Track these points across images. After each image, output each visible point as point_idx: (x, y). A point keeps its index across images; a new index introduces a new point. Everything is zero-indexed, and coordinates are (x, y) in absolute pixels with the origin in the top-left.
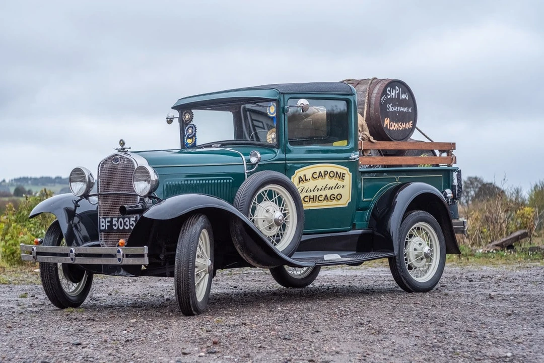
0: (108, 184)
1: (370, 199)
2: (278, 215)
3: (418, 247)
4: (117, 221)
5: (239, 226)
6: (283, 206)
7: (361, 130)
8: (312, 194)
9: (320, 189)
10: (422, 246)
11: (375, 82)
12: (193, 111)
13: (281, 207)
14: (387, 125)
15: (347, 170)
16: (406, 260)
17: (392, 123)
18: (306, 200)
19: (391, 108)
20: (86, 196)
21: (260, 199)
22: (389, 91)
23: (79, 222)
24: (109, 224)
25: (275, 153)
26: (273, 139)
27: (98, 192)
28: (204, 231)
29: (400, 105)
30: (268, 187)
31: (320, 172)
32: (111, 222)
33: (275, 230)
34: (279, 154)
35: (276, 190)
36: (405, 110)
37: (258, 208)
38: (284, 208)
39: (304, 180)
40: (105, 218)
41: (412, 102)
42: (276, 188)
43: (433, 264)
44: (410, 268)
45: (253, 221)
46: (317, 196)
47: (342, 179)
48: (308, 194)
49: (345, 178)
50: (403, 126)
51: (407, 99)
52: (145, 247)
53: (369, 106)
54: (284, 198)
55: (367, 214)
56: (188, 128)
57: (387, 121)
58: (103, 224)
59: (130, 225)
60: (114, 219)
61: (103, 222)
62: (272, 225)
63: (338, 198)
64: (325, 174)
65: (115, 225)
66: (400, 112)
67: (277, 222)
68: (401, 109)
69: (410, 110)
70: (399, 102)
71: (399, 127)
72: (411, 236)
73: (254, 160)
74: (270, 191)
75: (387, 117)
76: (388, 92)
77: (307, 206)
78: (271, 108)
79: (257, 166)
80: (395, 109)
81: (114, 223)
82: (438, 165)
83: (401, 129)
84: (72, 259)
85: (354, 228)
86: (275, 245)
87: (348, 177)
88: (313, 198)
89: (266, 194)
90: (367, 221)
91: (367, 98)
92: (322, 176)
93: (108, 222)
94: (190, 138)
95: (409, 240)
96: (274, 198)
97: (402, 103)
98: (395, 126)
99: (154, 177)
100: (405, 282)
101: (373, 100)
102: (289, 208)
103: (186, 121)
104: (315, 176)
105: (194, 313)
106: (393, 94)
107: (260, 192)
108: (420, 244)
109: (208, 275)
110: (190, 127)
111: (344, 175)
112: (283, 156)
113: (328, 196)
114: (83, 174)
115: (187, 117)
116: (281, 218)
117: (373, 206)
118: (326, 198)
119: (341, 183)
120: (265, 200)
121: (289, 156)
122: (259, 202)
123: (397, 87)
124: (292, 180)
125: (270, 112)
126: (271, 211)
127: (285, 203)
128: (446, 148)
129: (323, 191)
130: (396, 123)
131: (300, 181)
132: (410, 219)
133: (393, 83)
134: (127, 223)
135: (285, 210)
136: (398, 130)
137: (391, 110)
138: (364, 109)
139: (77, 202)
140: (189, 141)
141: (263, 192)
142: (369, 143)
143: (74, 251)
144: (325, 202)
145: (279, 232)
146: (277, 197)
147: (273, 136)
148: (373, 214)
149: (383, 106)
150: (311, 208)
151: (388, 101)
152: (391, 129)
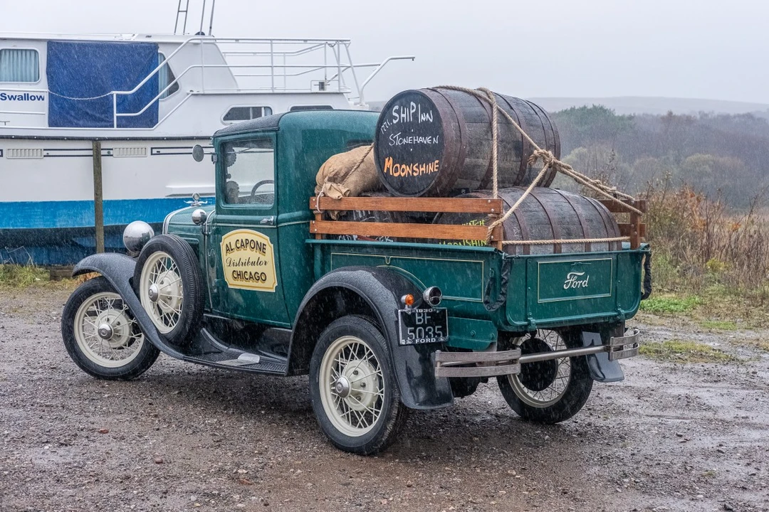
9: (244, 263)
14: (388, 169)
15: (268, 240)
17: (398, 165)
18: (235, 275)
19: (399, 140)
22: (396, 111)
29: (417, 134)
31: (242, 241)
36: (428, 140)
39: (230, 249)
41: (438, 126)
46: (243, 273)
47: (263, 252)
48: (235, 269)
49: (266, 251)
50: (421, 169)
51: (431, 121)
57: (389, 163)
63: (264, 278)
64: (246, 244)
66: (415, 146)
68: (420, 140)
69: (436, 141)
70: (415, 128)
71: (413, 171)
75: (389, 156)
76: (395, 114)
80: (407, 141)
83: (415, 174)
87: (270, 249)
88: (239, 275)
97: (422, 129)
98: (405, 171)
104: (238, 245)
106: (405, 115)
113: (253, 274)
118: (251, 276)
119: (262, 258)
123: (412, 103)
129: (247, 266)
130: (408, 165)
131: (227, 250)
133: (406, 97)
137: (398, 143)
144: (251, 282)
149: (383, 138)
151: (394, 129)
152: (396, 175)
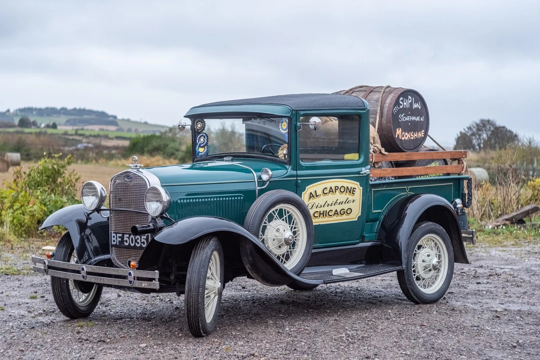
0: (120, 200)
1: (380, 211)
2: (288, 234)
3: (427, 259)
4: (129, 238)
5: (248, 247)
6: (293, 224)
7: (372, 143)
8: (322, 210)
9: (330, 204)
10: (430, 257)
11: (388, 90)
12: (205, 120)
13: (291, 225)
14: (398, 135)
15: (357, 185)
16: (414, 271)
17: (404, 133)
18: (316, 215)
19: (403, 118)
20: (98, 210)
21: (271, 219)
22: (401, 101)
23: (90, 234)
24: (120, 239)
25: (287, 169)
26: (285, 155)
27: (110, 207)
28: (215, 253)
29: (412, 115)
30: (278, 207)
31: (331, 188)
32: (122, 238)
33: (285, 249)
34: (290, 171)
35: (287, 209)
36: (418, 119)
37: (268, 227)
38: (294, 226)
39: (315, 196)
40: (116, 233)
41: (424, 111)
42: (287, 207)
43: (441, 274)
44: (418, 279)
45: (263, 241)
46: (328, 212)
47: (353, 193)
48: (318, 210)
49: (355, 193)
50: (415, 135)
51: (420, 108)
52: (156, 271)
53: (381, 117)
54: (295, 216)
55: (377, 225)
56: (201, 137)
57: (399, 132)
58: (115, 239)
59: (141, 243)
60: (125, 236)
61: (114, 237)
62: (282, 244)
63: (348, 212)
64: (336, 190)
65: (126, 241)
66: (411, 122)
67: (287, 242)
68: (414, 118)
69: (422, 119)
70: (411, 111)
71: (411, 136)
72: (420, 247)
73: (265, 177)
74: (281, 210)
75: (399, 127)
76: (401, 102)
77: (316, 221)
78: (283, 124)
79: (268, 183)
80: (407, 119)
81: (125, 239)
82: (448, 174)
83: (412, 138)
84: (83, 277)
85: (363, 241)
86: (285, 262)
87: (359, 190)
88: (323, 214)
89: (276, 214)
90: (376, 233)
91: (379, 108)
92: (332, 191)
93: (119, 237)
94: (202, 147)
95: (418, 251)
96: (285, 217)
97: (415, 112)
98: (407, 136)
99: (165, 197)
100: (412, 294)
101: (386, 110)
102: (299, 226)
103: (198, 130)
104: (325, 192)
105: (203, 335)
106: (405, 104)
107: (271, 211)
108: (429, 256)
109: (217, 297)
110: (203, 136)
111: (354, 190)
112: (294, 173)
113: (338, 211)
114: (95, 188)
115: (199, 126)
116: (290, 238)
117: (382, 217)
118: (336, 213)
119: (351, 198)
120: (275, 219)
121: (300, 172)
122: (269, 222)
123: (409, 97)
124: (302, 199)
125: (282, 128)
126: (281, 230)
127: (295, 221)
128: (457, 156)
129: (333, 206)
130: (408, 133)
131: (310, 197)
132: (419, 231)
133: (406, 93)
134: (139, 241)
135: (295, 228)
136: (410, 140)
137: (403, 120)
138: (376, 118)
139: (89, 215)
140: (201, 150)
141: (273, 212)
142: (380, 155)
143: (85, 269)
144: (335, 217)
145: (289, 250)
146: (287, 215)
147: (285, 152)
148: (383, 226)
149: (395, 117)
150: (321, 223)
151: (401, 111)
152: (403, 139)
